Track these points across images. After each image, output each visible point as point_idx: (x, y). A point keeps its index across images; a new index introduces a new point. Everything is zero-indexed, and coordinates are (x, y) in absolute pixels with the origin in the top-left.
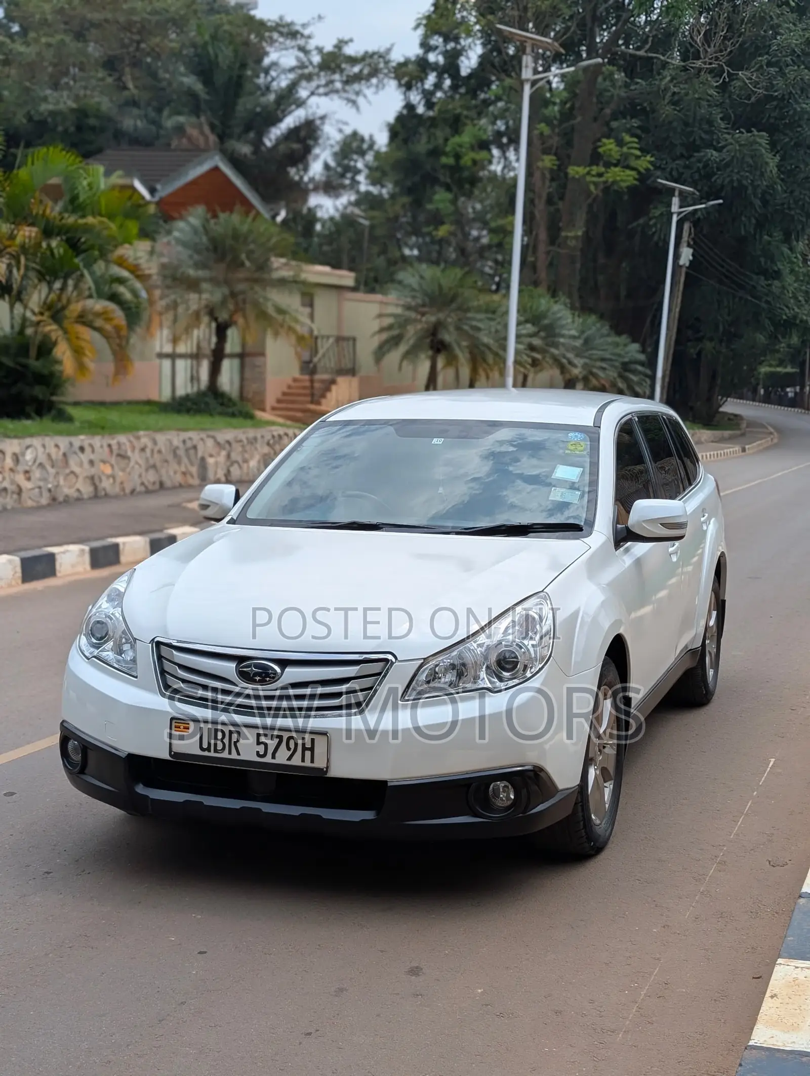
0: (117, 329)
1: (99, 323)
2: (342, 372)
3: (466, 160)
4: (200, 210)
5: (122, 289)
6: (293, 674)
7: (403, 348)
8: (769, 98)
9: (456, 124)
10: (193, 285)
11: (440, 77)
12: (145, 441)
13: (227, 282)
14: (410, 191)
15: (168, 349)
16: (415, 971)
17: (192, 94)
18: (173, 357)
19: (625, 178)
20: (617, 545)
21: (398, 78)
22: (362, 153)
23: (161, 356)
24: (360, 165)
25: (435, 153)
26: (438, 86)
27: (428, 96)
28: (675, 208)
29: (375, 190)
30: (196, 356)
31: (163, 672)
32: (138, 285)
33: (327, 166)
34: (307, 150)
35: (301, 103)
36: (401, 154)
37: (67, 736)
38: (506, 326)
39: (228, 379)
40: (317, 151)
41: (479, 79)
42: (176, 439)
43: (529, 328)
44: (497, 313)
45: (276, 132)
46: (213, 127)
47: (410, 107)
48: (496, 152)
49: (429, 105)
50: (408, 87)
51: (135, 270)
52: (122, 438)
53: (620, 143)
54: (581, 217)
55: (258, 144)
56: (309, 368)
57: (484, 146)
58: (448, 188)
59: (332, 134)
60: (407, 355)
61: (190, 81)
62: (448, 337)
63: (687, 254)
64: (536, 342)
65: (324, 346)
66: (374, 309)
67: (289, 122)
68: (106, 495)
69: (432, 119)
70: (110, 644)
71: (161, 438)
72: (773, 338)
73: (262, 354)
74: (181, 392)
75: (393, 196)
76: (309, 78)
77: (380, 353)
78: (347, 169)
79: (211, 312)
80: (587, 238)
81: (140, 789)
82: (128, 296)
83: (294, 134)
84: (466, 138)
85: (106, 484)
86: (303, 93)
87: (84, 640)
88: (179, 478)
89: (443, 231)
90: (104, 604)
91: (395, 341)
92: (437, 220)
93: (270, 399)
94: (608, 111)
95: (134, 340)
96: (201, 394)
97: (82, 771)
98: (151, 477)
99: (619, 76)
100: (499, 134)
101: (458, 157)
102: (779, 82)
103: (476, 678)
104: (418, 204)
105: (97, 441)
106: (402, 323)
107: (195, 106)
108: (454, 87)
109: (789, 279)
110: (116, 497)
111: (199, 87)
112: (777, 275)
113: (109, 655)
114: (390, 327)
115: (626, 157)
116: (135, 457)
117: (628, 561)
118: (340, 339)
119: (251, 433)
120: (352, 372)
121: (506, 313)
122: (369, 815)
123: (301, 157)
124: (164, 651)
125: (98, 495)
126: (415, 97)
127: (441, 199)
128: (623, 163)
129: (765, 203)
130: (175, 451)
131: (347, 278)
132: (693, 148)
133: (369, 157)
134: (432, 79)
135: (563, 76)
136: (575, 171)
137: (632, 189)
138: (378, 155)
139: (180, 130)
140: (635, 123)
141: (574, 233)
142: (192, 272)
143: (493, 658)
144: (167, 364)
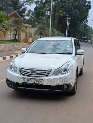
0: (4, 31)
1: (2, 31)
2: (30, 37)
3: (44, 13)
4: (14, 17)
5: (5, 26)
6: (38, 72)
7: (37, 34)
8: (78, 6)
9: (42, 8)
10: (13, 26)
11: (40, 3)
12: (8, 45)
13: (17, 26)
14: (37, 16)
15: (10, 34)
16: (57, 110)
17: (11, 4)
18: (10, 35)
19: (62, 15)
20: (76, 55)
21: (35, 3)
22: (31, 12)
23: (9, 35)
24: (31, 13)
25: (40, 12)
26: (40, 4)
27: (39, 5)
28: (68, 18)
29: (32, 16)
30: (13, 35)
31: (21, 72)
32: (7, 26)
33: (27, 13)
34: (25, 11)
35: (24, 6)
36: (36, 12)
37: (7, 80)
38: (49, 32)
39: (17, 38)
40: (26, 11)
41: (45, 3)
42: (12, 44)
43: (52, 32)
44: (48, 30)
45: (21, 9)
46: (14, 8)
47: (37, 6)
48: (47, 12)
49: (39, 6)
50: (37, 4)
51: (7, 24)
52: (6, 44)
53: (61, 11)
54: (57, 19)
55: (19, 10)
56: (26, 36)
57: (45, 11)
58: (41, 16)
59: (28, 9)
60: (37, 35)
61: (11, 3)
62: (43, 33)
63: (69, 24)
64: (53, 34)
65: (28, 34)
66: (34, 30)
67: (23, 8)
68: (4, 51)
69: (39, 8)
70: (13, 68)
71: (10, 44)
72: (78, 34)
73: (21, 35)
74: (11, 39)
75: (35, 17)
76: (25, 3)
77: (35, 34)
78: (29, 14)
79: (15, 30)
80: (57, 22)
81: (18, 87)
82: (6, 27)
83: (23, 9)
84: (43, 10)
85: (4, 50)
86: (24, 5)
87: (9, 68)
88: (12, 49)
89: (41, 21)
90: (12, 63)
91: (36, 33)
92: (40, 20)
93: (22, 40)
94: (60, 7)
95: (6, 32)
96: (14, 39)
97: (10, 85)
98: (9, 49)
99: (61, 3)
100: (47, 10)
101: (43, 12)
102: (79, 4)
103: (62, 72)
104: (38, 18)
105: (2, 44)
106: (37, 31)
107: (12, 6)
108: (42, 4)
109: (80, 27)
110: (5, 51)
111: (12, 4)
112: (79, 26)
113: (13, 70)
114: (36, 32)
115: (62, 12)
116: (7, 46)
117: (77, 57)
118: (30, 33)
119: (21, 44)
120: (31, 37)
121: (49, 30)
122: (49, 90)
123: (24, 12)
124: (21, 69)
125: (2, 51)
126: (37, 5)
127: (40, 17)
128: (62, 13)
129: (78, 18)
130: (12, 46)
131: (31, 26)
132: (70, 12)
133: (32, 12)
134: (39, 3)
135: (55, 3)
136: (56, 14)
137: (63, 16)
138: (33, 12)
139: (10, 9)
140: (63, 8)
141: (56, 21)
142: (13, 25)
143: (64, 69)
144: (9, 36)
